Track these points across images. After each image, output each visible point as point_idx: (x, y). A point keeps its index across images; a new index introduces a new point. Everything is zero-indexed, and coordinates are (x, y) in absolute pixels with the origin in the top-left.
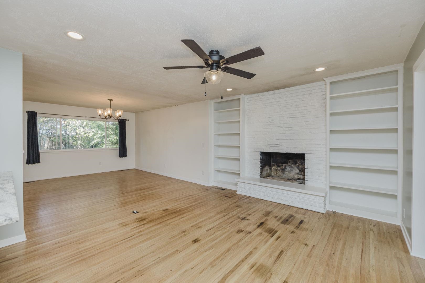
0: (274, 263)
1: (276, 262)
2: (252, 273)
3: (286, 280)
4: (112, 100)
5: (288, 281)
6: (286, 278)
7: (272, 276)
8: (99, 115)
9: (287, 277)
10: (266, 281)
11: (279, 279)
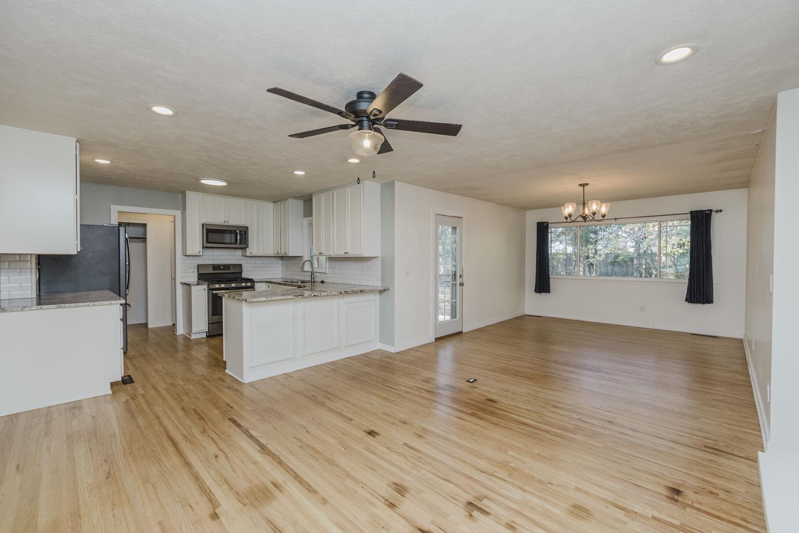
0: (266, 518)
1: (268, 522)
2: (262, 483)
3: (219, 520)
4: (587, 184)
5: (215, 522)
6: (221, 522)
7: (240, 505)
8: (565, 217)
9: (223, 523)
10: (237, 493)
11: (228, 511)
